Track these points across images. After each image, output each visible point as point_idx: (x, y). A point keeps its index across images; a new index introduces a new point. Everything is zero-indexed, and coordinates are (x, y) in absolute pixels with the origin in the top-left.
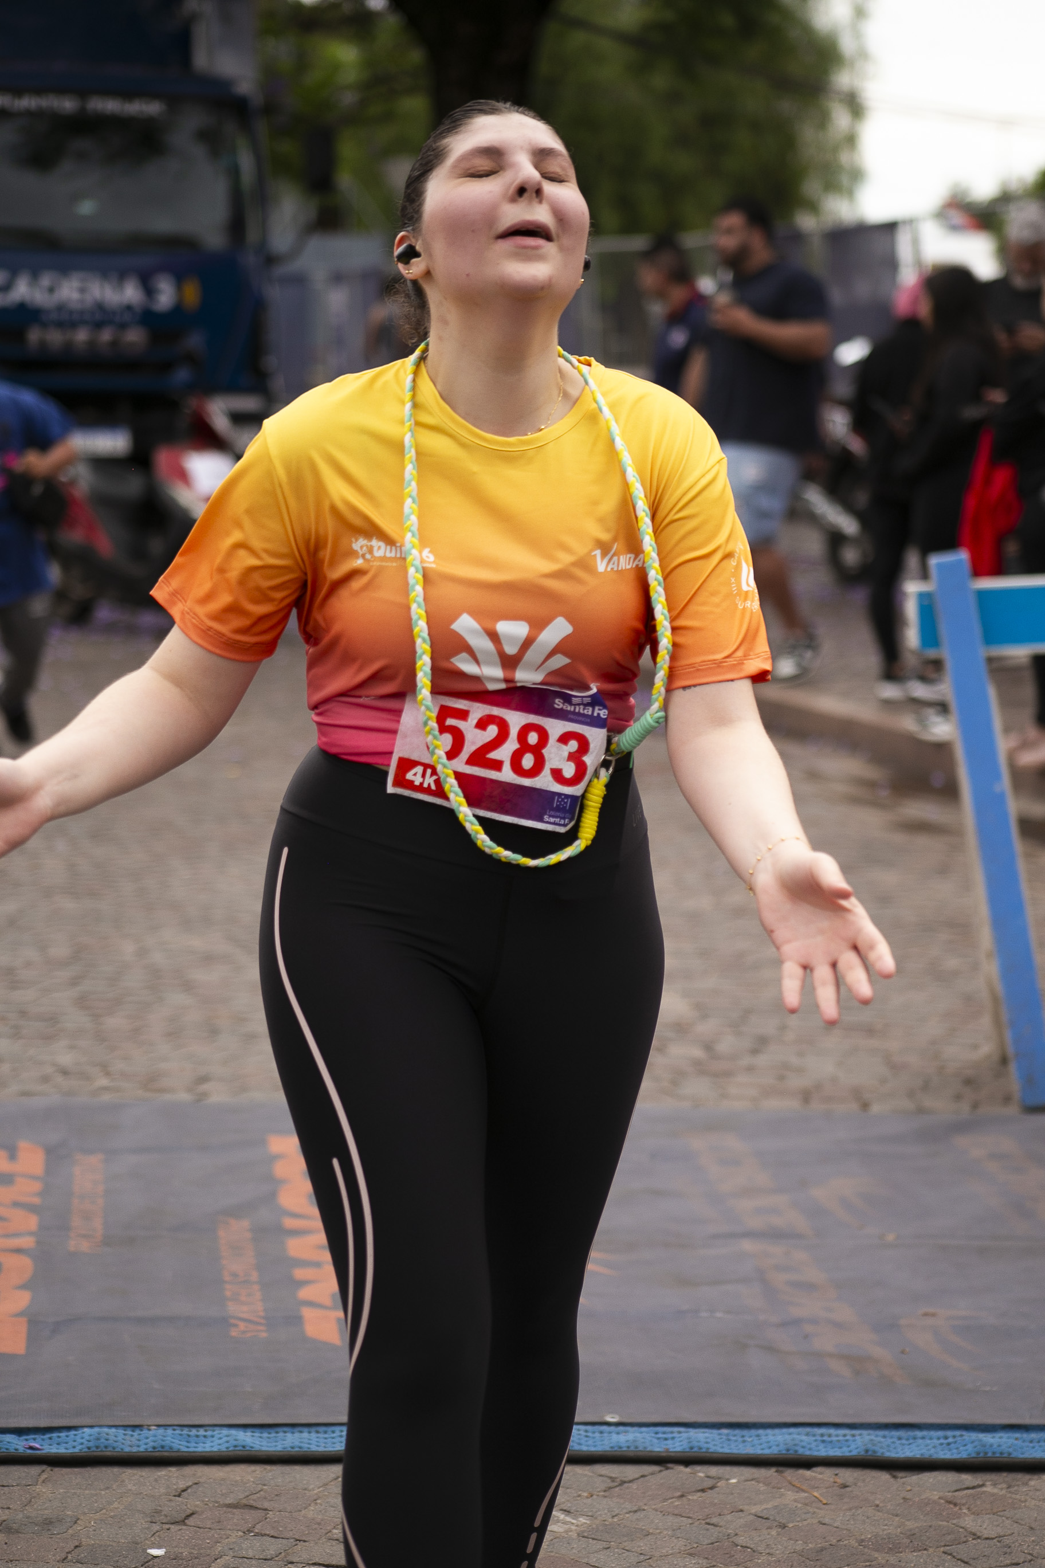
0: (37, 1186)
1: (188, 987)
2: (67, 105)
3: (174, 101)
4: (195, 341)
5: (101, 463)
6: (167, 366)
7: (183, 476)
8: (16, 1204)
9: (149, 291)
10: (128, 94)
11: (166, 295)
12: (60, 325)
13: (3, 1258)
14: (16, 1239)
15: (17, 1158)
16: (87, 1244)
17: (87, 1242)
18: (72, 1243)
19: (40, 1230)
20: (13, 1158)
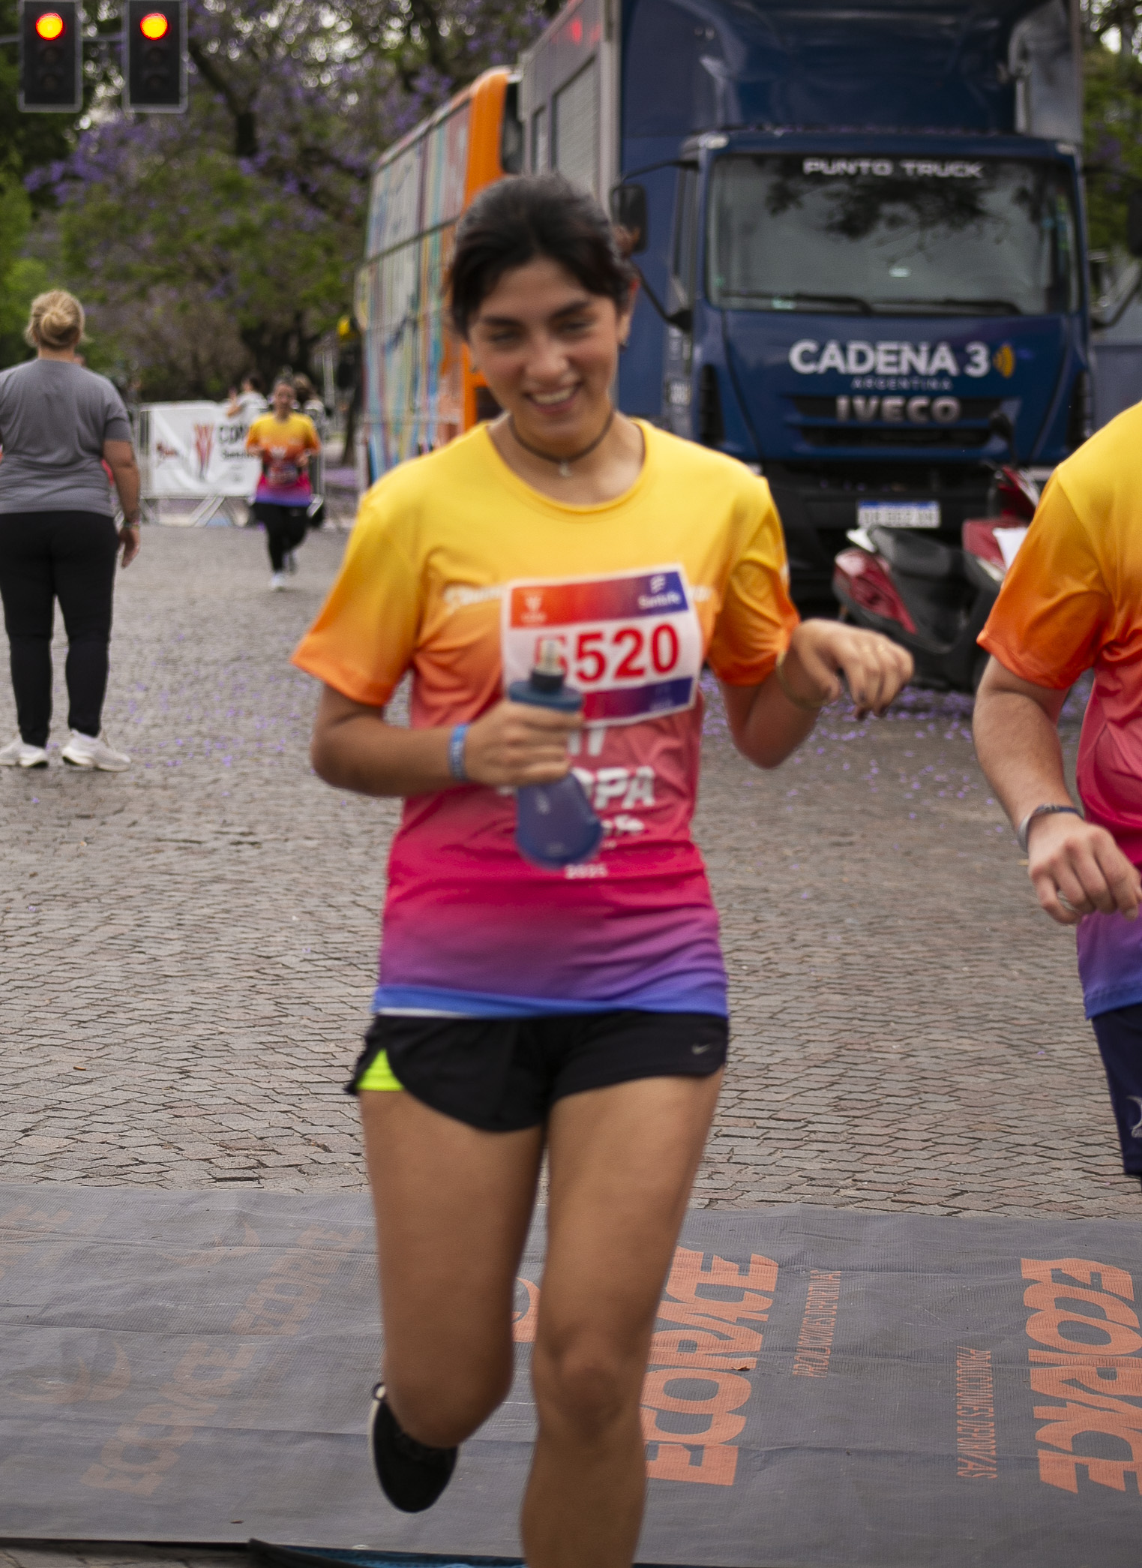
0: (768, 1302)
1: (953, 1092)
2: (885, 168)
3: (991, 164)
4: (1009, 409)
6: (983, 435)
7: (994, 550)
8: (741, 1322)
9: (962, 359)
10: (940, 159)
11: (980, 363)
12: (866, 393)
13: (720, 1379)
14: (736, 1359)
15: (748, 1271)
16: (811, 1369)
17: (812, 1365)
18: (796, 1366)
19: (762, 1350)
20: (744, 1271)
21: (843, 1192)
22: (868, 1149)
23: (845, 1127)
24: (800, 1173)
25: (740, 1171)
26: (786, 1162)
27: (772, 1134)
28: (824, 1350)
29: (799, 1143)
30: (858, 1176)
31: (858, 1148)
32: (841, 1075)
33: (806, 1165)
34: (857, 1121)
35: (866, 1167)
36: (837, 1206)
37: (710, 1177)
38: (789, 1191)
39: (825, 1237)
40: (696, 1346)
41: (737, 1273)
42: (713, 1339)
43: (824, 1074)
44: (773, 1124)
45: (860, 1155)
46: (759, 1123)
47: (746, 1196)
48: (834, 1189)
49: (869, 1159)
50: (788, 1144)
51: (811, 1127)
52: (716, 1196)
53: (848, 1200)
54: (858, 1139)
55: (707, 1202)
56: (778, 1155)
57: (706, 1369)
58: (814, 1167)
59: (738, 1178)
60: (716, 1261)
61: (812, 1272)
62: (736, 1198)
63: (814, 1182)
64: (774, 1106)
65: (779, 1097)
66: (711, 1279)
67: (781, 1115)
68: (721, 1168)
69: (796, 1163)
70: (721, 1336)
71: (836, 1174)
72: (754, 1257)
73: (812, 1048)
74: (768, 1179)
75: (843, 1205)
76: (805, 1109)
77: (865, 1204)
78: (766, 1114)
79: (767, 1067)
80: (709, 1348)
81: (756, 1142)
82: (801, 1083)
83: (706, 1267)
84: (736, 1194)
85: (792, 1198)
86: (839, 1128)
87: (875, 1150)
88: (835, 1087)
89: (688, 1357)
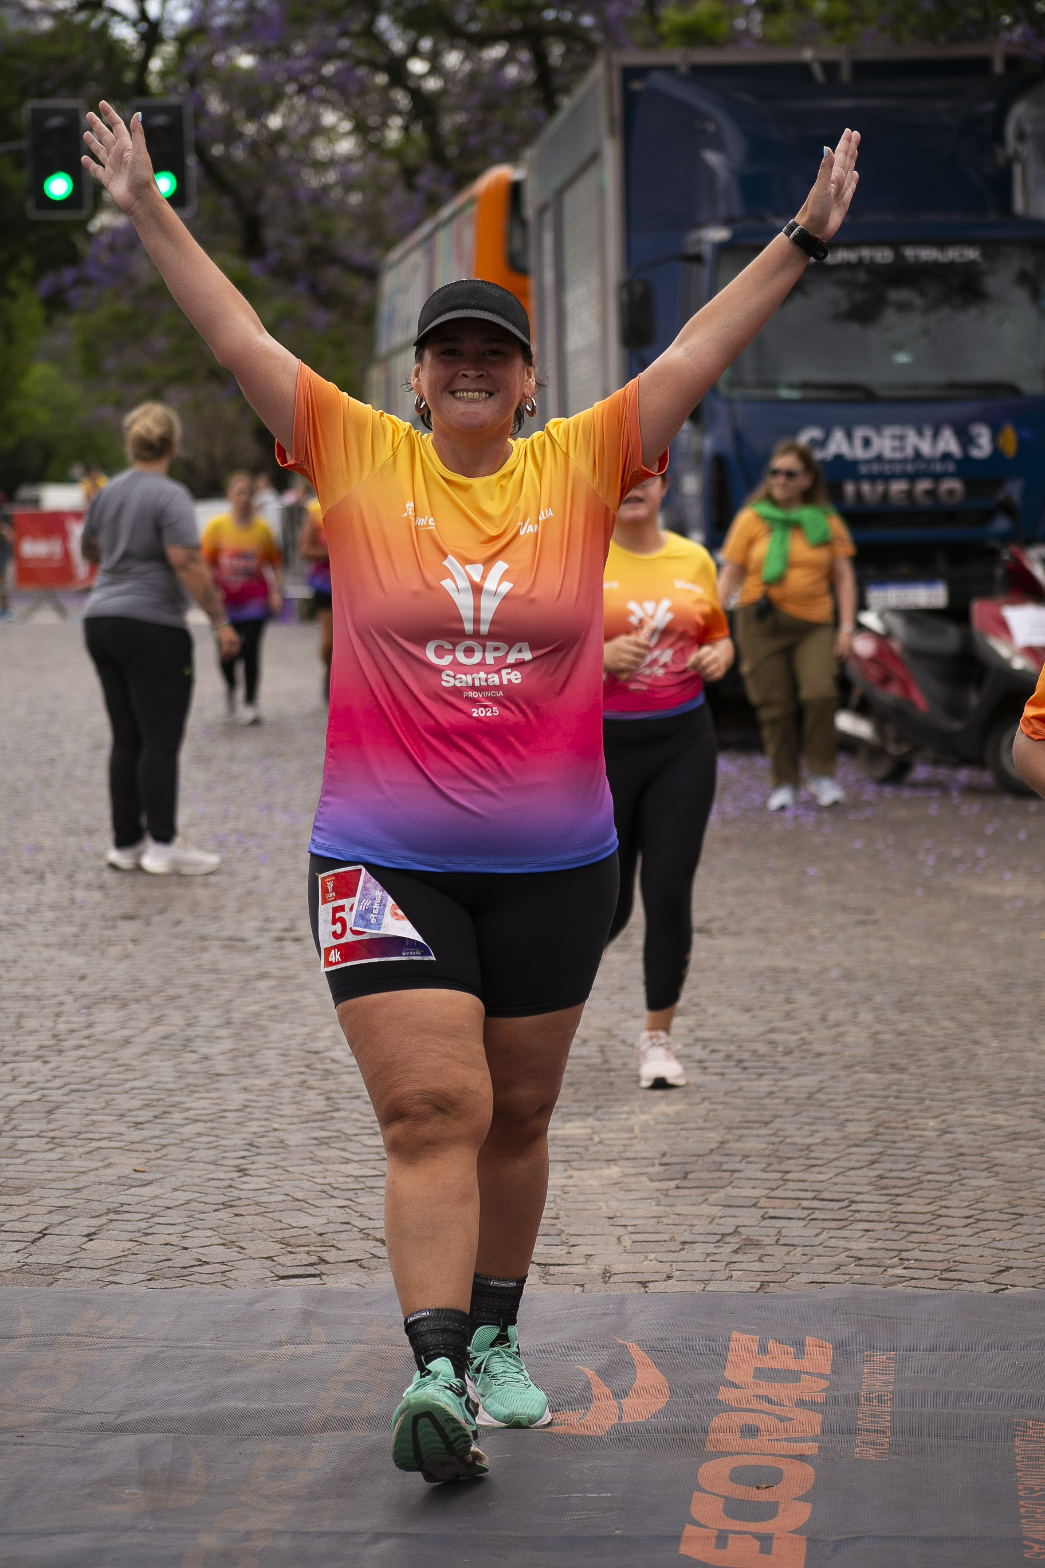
0: (825, 1384)
1: (991, 1167)
2: (883, 255)
3: (990, 247)
4: (1014, 490)
5: (914, 616)
6: (988, 516)
7: (1003, 628)
8: (800, 1403)
9: (966, 439)
10: (941, 244)
11: (983, 445)
12: (872, 478)
13: (784, 1465)
14: (798, 1444)
15: (803, 1354)
16: (872, 1452)
17: (873, 1449)
18: (857, 1450)
19: (823, 1432)
20: (799, 1354)
21: (890, 1271)
22: (912, 1227)
23: (887, 1206)
24: (847, 1253)
25: (788, 1253)
26: (833, 1242)
27: (817, 1214)
28: (883, 1432)
29: (844, 1223)
30: (904, 1255)
31: (902, 1227)
32: (881, 1154)
33: (853, 1245)
34: (899, 1200)
35: (911, 1246)
36: (885, 1286)
37: (760, 1260)
38: (838, 1272)
39: (877, 1316)
40: (758, 1431)
41: (792, 1356)
42: (774, 1422)
43: (864, 1153)
44: (817, 1204)
45: (905, 1234)
46: (805, 1203)
47: (796, 1278)
48: (882, 1269)
49: (914, 1237)
50: (833, 1224)
51: (854, 1207)
52: (767, 1279)
53: (897, 1279)
54: (901, 1217)
55: (758, 1285)
56: (825, 1235)
57: (770, 1455)
58: (860, 1246)
59: (787, 1259)
60: (772, 1344)
61: (866, 1353)
62: (787, 1280)
63: (861, 1262)
64: (817, 1186)
65: (822, 1177)
66: (767, 1363)
67: (825, 1195)
68: (769, 1250)
69: (842, 1243)
70: (782, 1419)
71: (883, 1253)
72: (809, 1339)
73: (851, 1128)
74: (816, 1260)
75: (891, 1284)
76: (847, 1188)
77: (913, 1283)
78: (810, 1195)
79: (808, 1147)
80: (771, 1432)
81: (802, 1223)
82: (843, 1163)
83: (763, 1350)
84: (785, 1276)
85: (842, 1278)
86: (882, 1207)
87: (919, 1228)
88: (876, 1166)
89: (751, 1443)
